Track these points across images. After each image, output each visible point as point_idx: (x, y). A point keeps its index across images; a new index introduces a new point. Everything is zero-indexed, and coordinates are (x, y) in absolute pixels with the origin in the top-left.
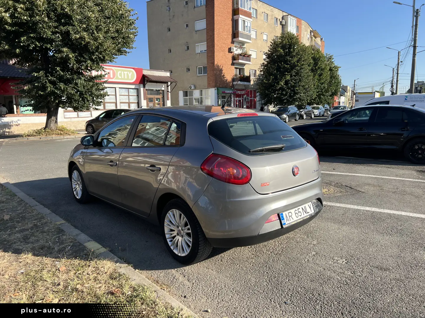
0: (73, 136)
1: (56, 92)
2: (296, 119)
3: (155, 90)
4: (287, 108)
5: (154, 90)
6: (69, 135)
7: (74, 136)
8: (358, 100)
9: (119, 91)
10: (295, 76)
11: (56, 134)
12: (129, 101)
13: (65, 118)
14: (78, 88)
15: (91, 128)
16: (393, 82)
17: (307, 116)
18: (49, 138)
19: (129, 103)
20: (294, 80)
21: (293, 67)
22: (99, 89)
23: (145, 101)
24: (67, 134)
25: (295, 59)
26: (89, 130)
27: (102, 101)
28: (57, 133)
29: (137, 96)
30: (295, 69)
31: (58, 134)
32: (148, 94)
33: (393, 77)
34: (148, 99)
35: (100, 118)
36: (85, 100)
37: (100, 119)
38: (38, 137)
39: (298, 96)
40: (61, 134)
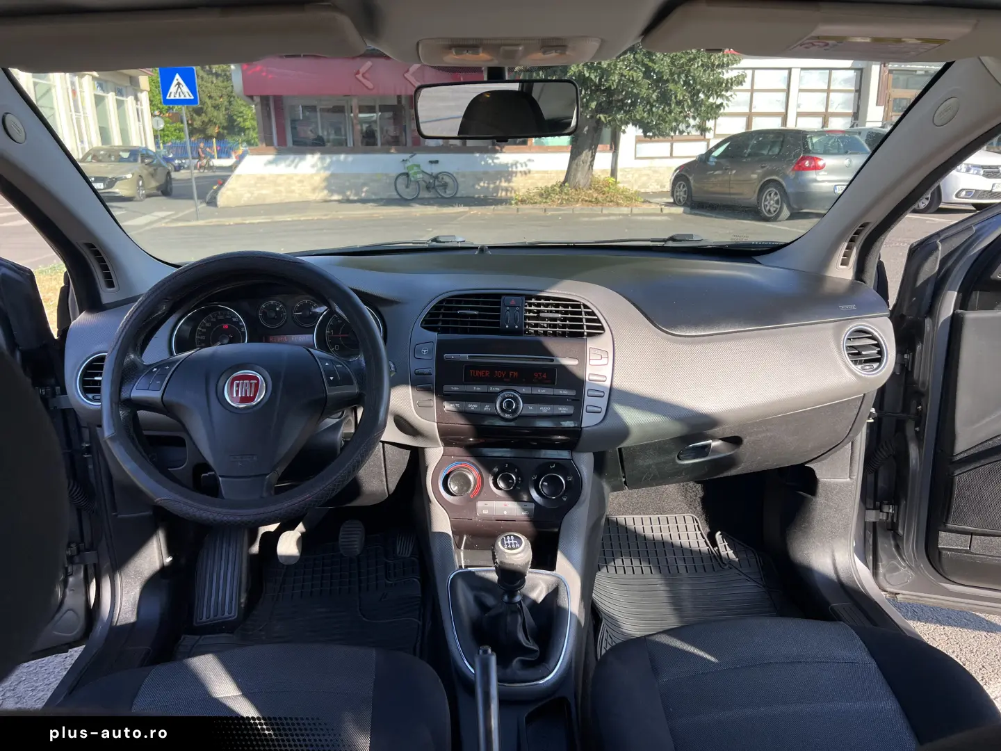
0: (626, 209)
1: (587, 75)
3: (922, 72)
5: (919, 72)
6: (618, 204)
7: (630, 209)
9: (801, 78)
11: (586, 201)
12: (827, 109)
13: (636, 158)
14: (650, 64)
15: (684, 187)
18: (567, 210)
19: (826, 117)
22: (713, 65)
23: (881, 108)
24: (611, 201)
26: (678, 194)
27: (722, 104)
28: (587, 199)
29: (856, 91)
31: (591, 201)
32: (895, 86)
34: (891, 103)
35: (711, 159)
36: (671, 100)
37: (712, 161)
38: (542, 206)
40: (597, 201)
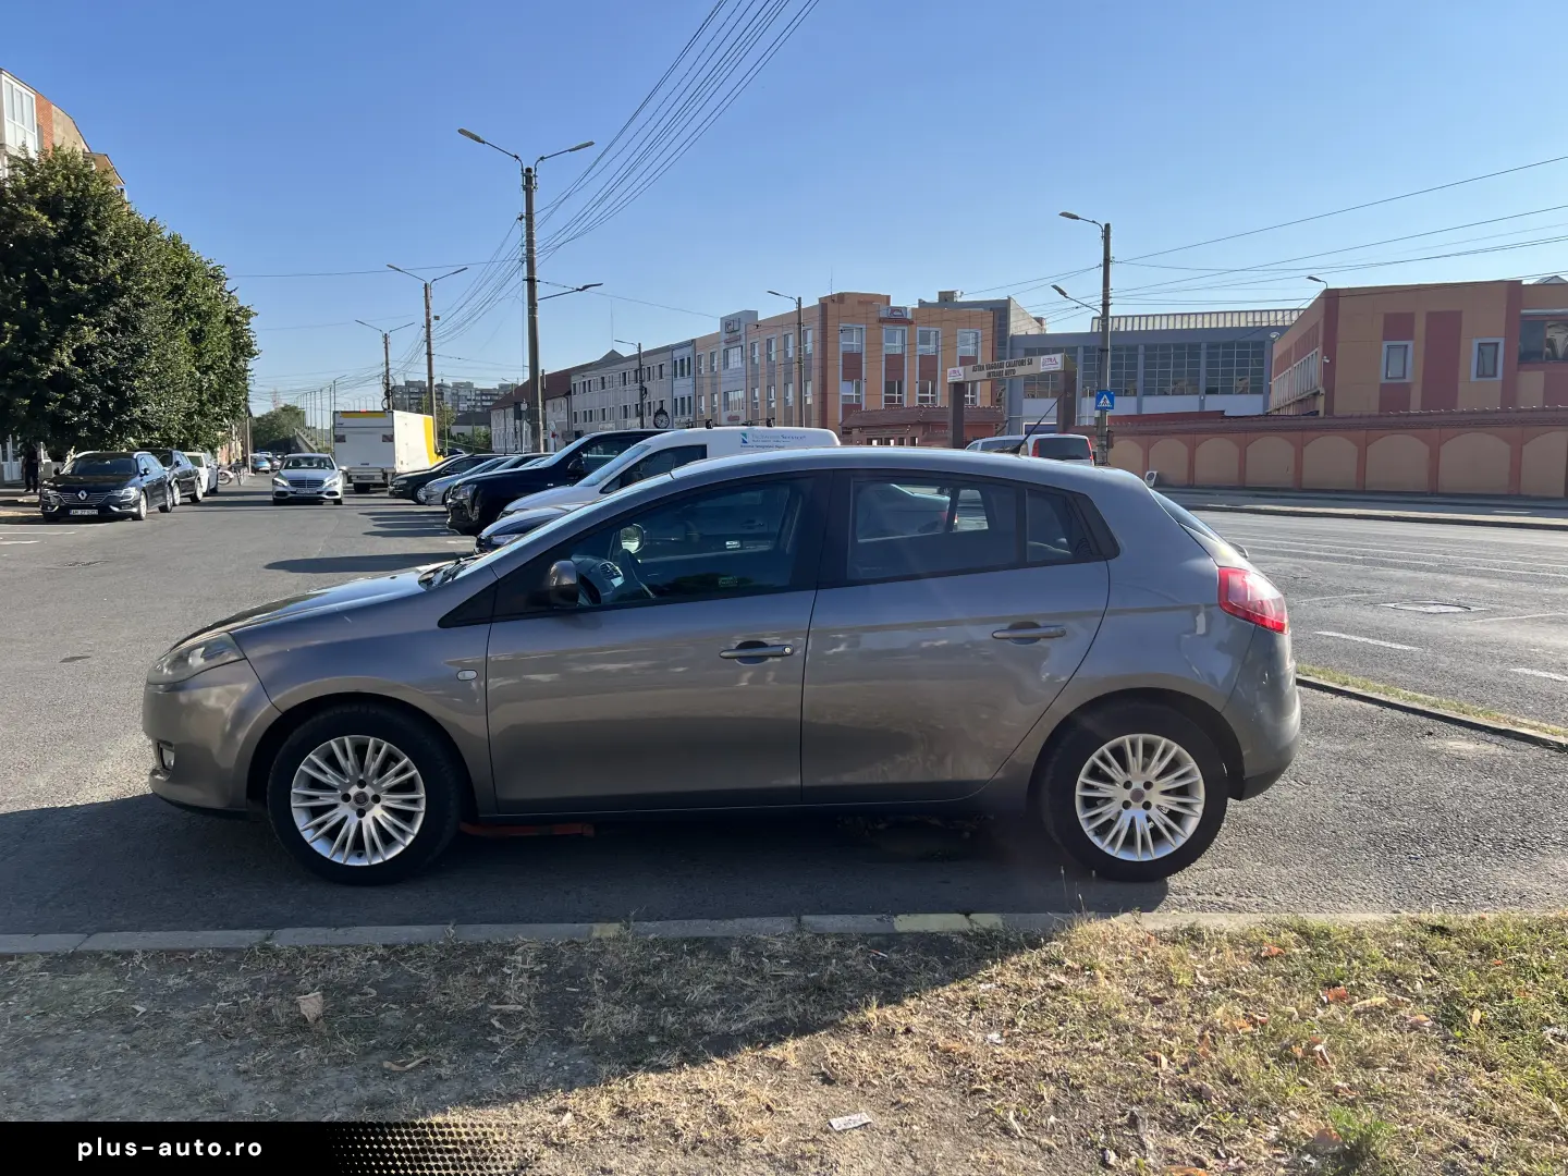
2: (166, 506)
4: (133, 462)
8: (344, 436)
10: (113, 331)
16: (388, 380)
17: (183, 491)
20: (116, 350)
21: (107, 293)
25: (114, 265)
30: (116, 305)
33: (387, 364)
39: (137, 413)
